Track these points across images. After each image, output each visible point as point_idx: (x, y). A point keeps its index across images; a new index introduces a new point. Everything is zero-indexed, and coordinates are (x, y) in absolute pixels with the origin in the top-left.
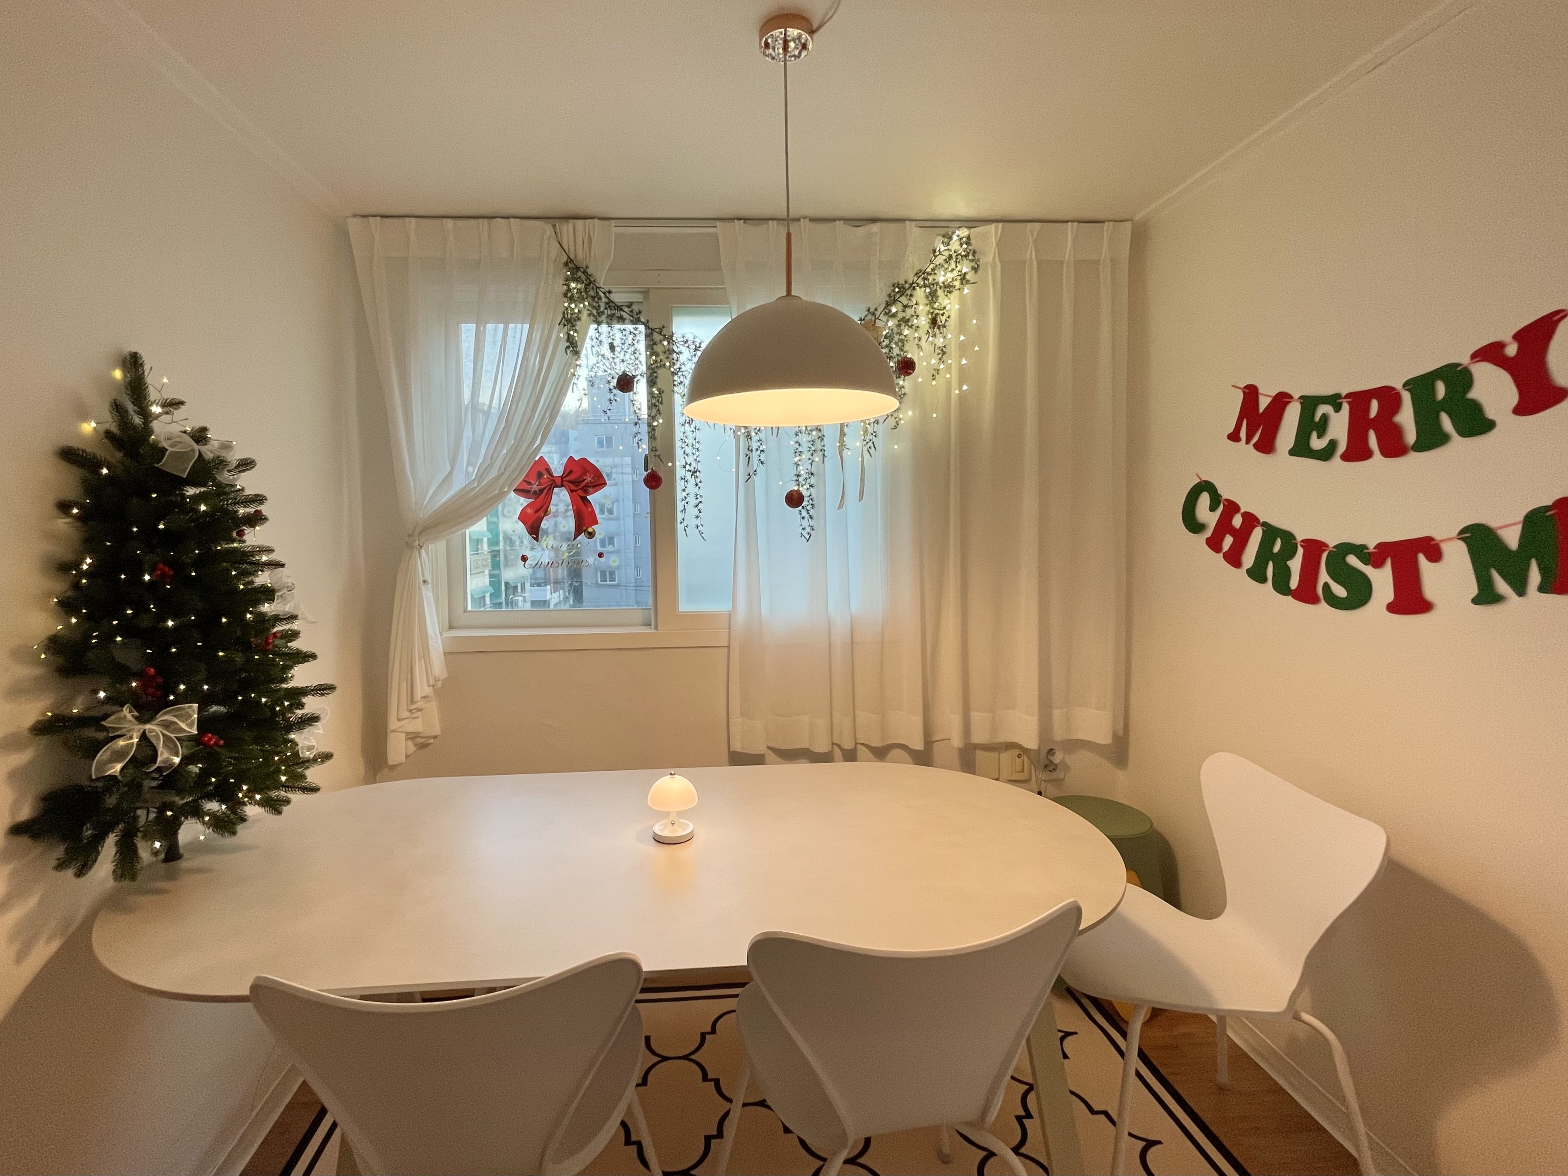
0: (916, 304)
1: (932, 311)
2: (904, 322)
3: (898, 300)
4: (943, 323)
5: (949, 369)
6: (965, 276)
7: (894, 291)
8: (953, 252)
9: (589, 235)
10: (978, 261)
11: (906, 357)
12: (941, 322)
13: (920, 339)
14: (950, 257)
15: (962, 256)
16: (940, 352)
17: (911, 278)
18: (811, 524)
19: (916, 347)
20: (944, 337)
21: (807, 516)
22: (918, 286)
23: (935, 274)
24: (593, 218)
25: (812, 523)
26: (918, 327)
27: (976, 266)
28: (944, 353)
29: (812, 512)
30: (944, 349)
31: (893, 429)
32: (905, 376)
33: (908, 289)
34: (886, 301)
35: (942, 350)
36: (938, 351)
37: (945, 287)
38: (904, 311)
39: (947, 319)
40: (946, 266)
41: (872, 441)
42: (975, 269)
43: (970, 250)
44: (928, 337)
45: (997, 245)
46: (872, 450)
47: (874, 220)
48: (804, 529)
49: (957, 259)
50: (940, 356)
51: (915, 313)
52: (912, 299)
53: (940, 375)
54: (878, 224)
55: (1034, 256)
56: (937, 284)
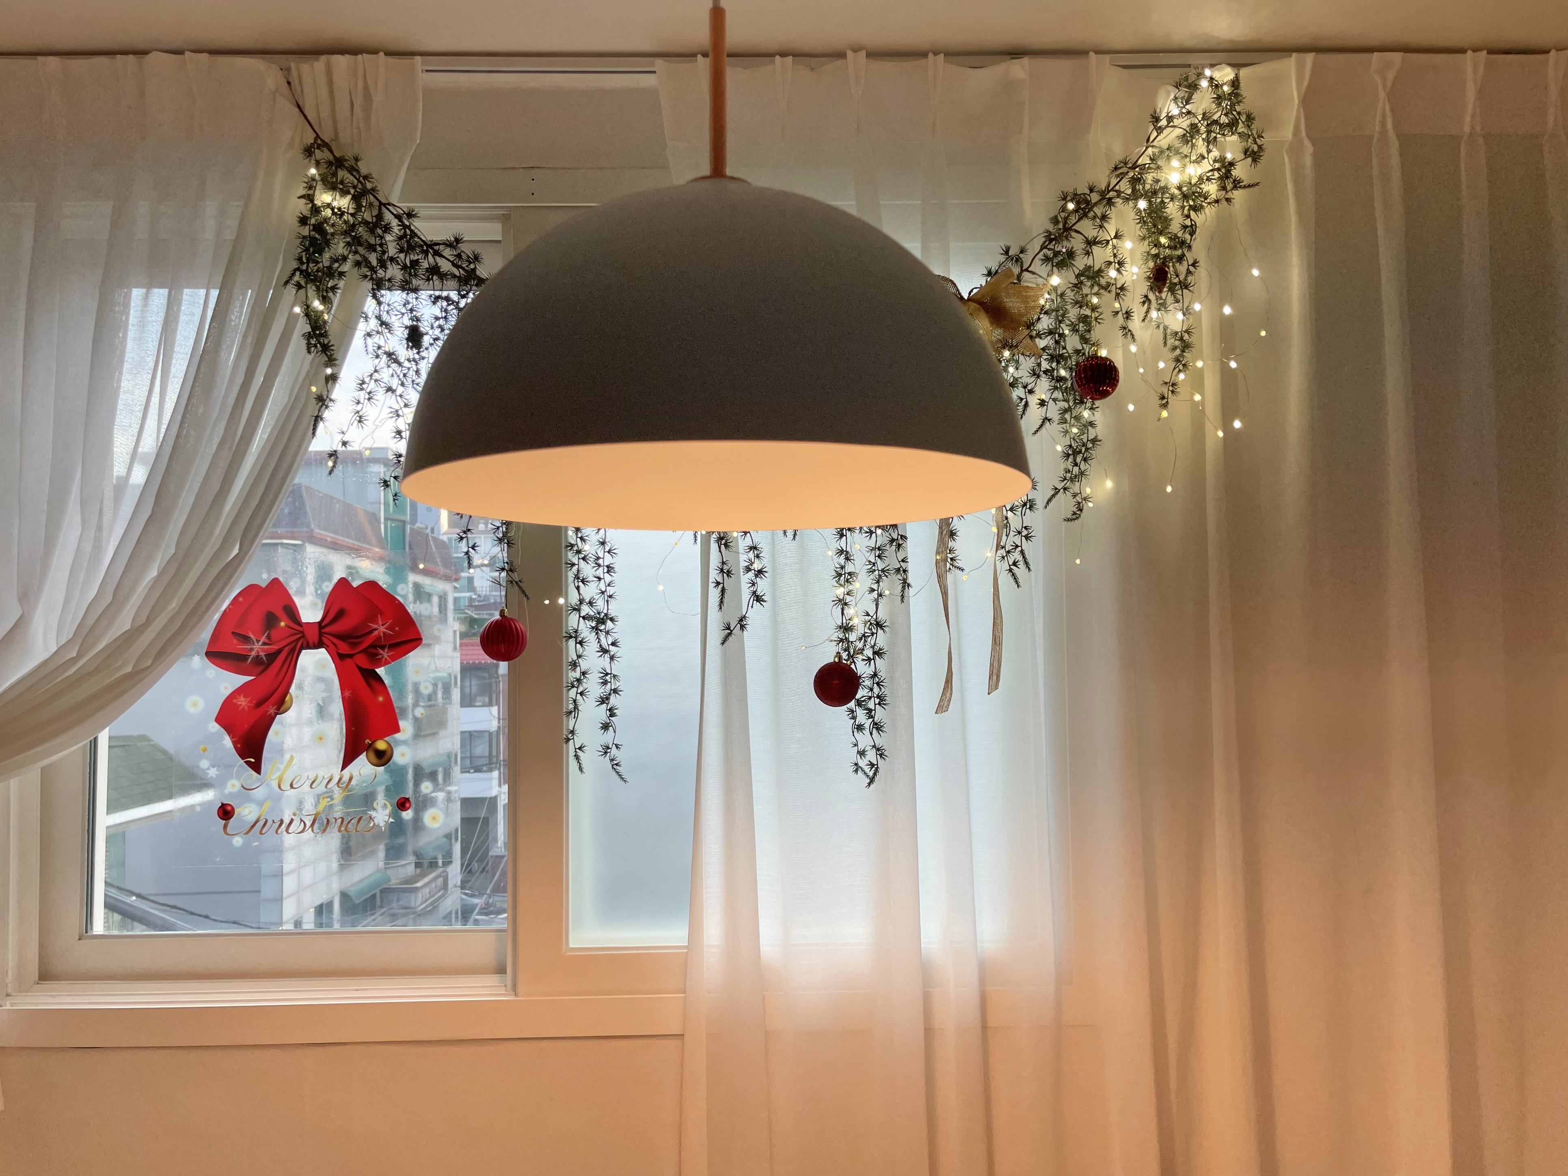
0: (1117, 236)
1: (1154, 251)
2: (1088, 278)
3: (1075, 227)
4: (1182, 277)
5: (1198, 384)
6: (1229, 171)
7: (1064, 209)
8: (1200, 117)
9: (366, 88)
10: (1260, 136)
11: (1095, 357)
12: (1177, 276)
13: (1128, 315)
14: (1194, 127)
15: (1222, 126)
16: (1177, 343)
17: (1102, 178)
18: (879, 743)
19: (1120, 333)
20: (1186, 312)
21: (868, 723)
22: (1118, 196)
23: (1159, 168)
24: (375, 52)
25: (879, 740)
26: (1122, 288)
27: (1256, 149)
28: (1186, 346)
29: (880, 714)
30: (1186, 337)
31: (1068, 520)
32: (1093, 399)
33: (1096, 204)
34: (1048, 231)
35: (1181, 339)
36: (1171, 341)
37: (1185, 197)
38: (1088, 253)
39: (1191, 268)
40: (1186, 150)
41: (1019, 549)
42: (1253, 155)
43: (1239, 113)
44: (1147, 312)
45: (1306, 102)
46: (1020, 571)
47: (1015, 53)
48: (862, 753)
49: (1209, 132)
50: (1178, 352)
51: (1115, 256)
52: (1105, 225)
53: (1179, 397)
54: (1025, 60)
55: (1390, 125)
56: (1165, 189)
